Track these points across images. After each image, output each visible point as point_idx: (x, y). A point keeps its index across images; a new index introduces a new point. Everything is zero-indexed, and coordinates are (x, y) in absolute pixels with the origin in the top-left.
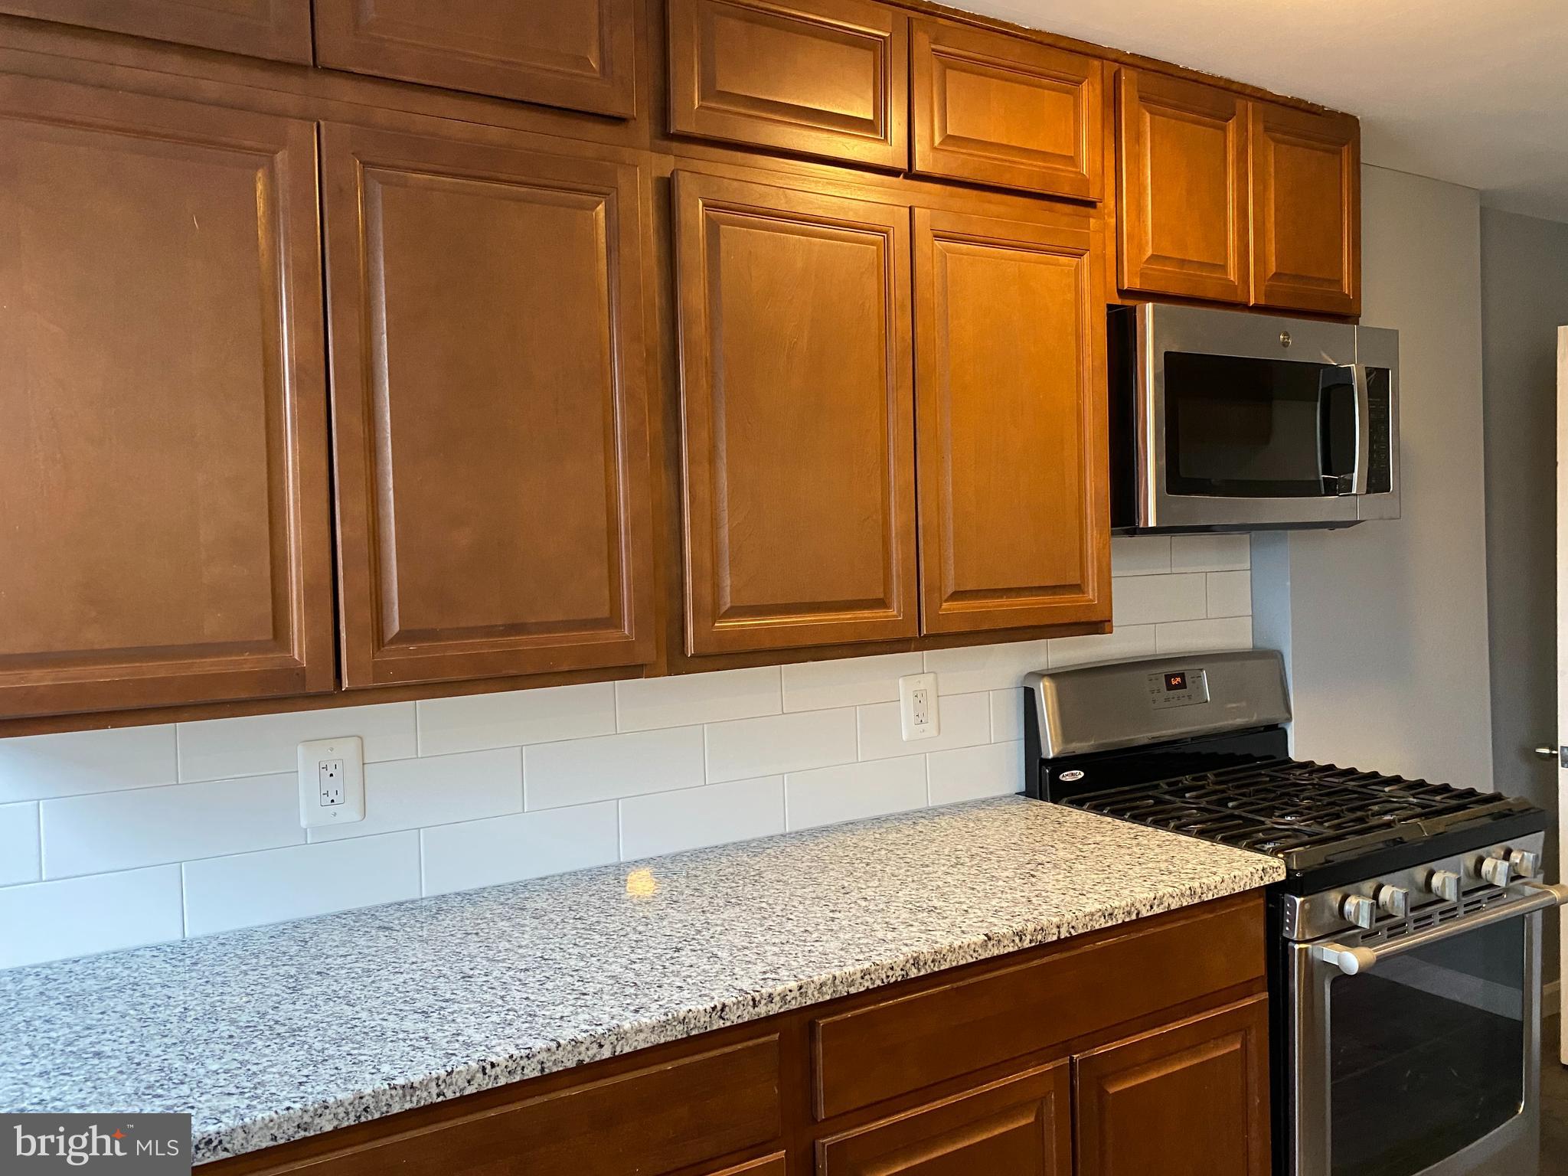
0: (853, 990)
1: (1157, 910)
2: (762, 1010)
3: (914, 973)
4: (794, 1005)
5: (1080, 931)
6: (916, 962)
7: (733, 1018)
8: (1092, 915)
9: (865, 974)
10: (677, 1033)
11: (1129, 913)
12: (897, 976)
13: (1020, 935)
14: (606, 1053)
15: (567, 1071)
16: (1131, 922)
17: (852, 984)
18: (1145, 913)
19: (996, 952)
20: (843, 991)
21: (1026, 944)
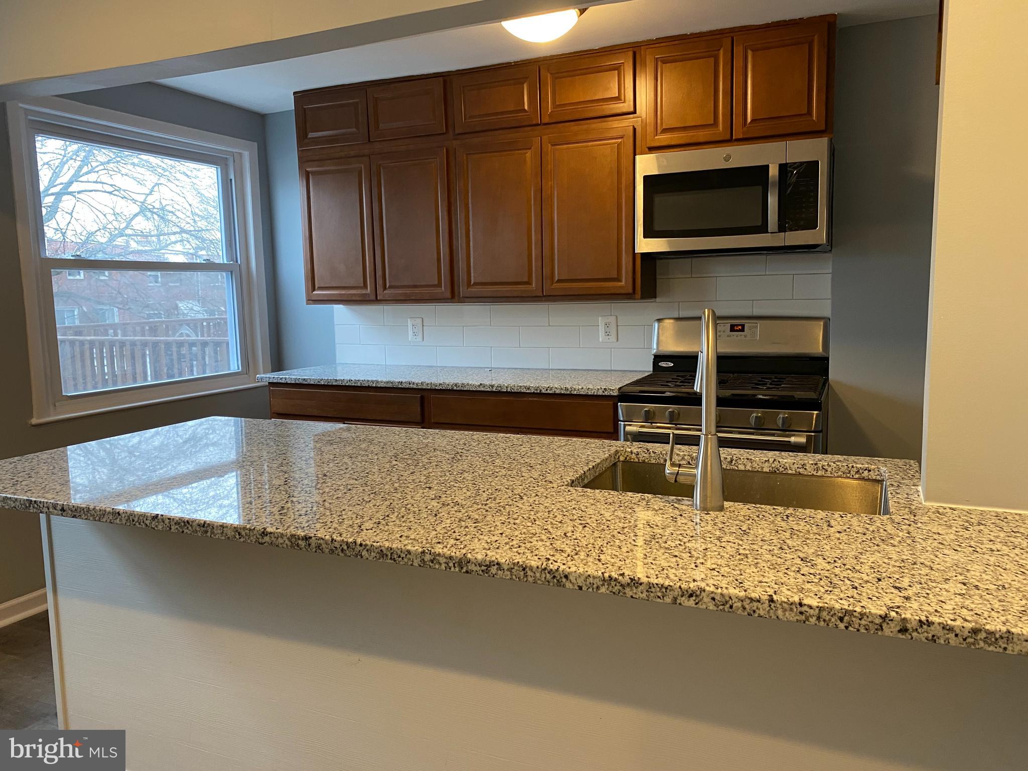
0: (436, 388)
1: (549, 392)
2: (411, 386)
3: (455, 388)
4: (420, 387)
5: (515, 391)
6: (456, 385)
7: (404, 386)
8: (521, 386)
9: (440, 384)
10: (390, 385)
11: (537, 390)
12: (450, 387)
13: (492, 386)
14: (374, 385)
15: (366, 387)
16: (537, 393)
17: (436, 386)
18: (543, 391)
19: (483, 389)
20: (434, 387)
21: (494, 390)
